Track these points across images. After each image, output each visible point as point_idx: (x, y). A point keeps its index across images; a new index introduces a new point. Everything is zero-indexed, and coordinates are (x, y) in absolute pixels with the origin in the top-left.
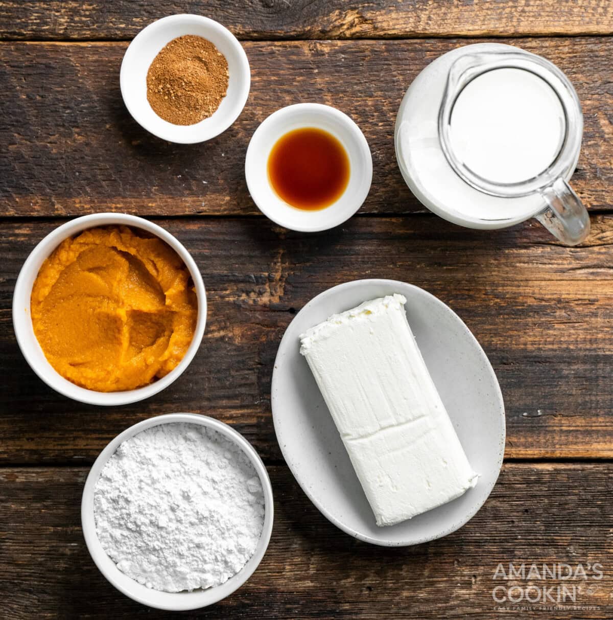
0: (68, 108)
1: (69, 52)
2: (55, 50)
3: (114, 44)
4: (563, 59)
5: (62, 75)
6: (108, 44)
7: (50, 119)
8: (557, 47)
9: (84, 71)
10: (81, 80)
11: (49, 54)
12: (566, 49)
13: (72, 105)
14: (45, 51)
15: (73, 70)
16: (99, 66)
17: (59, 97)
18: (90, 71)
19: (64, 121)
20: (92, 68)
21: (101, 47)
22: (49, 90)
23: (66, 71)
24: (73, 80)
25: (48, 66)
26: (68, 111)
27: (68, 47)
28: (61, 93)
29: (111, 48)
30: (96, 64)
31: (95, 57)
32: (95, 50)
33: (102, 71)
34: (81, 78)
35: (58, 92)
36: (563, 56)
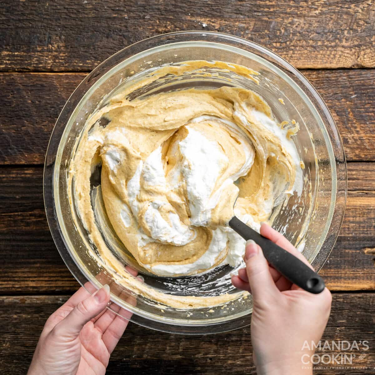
0: (53, 107)
1: (53, 78)
2: (46, 77)
3: (77, 74)
4: (313, 81)
5: (50, 90)
6: (74, 74)
7: (43, 113)
8: (309, 75)
9: (61, 88)
10: (59, 93)
11: (43, 79)
12: (314, 76)
13: (55, 106)
14: (40, 78)
15: (55, 88)
16: (69, 85)
17: (48, 102)
18: (64, 88)
19: (51, 114)
20: (65, 86)
21: (70, 76)
22: (43, 98)
23: (52, 88)
24: (56, 93)
25: (42, 86)
26: (53, 109)
27: (53, 75)
28: (49, 100)
29: (76, 76)
30: (68, 84)
31: (67, 81)
32: (67, 77)
33: (71, 88)
34: (60, 92)
35: (47, 99)
36: (313, 80)
